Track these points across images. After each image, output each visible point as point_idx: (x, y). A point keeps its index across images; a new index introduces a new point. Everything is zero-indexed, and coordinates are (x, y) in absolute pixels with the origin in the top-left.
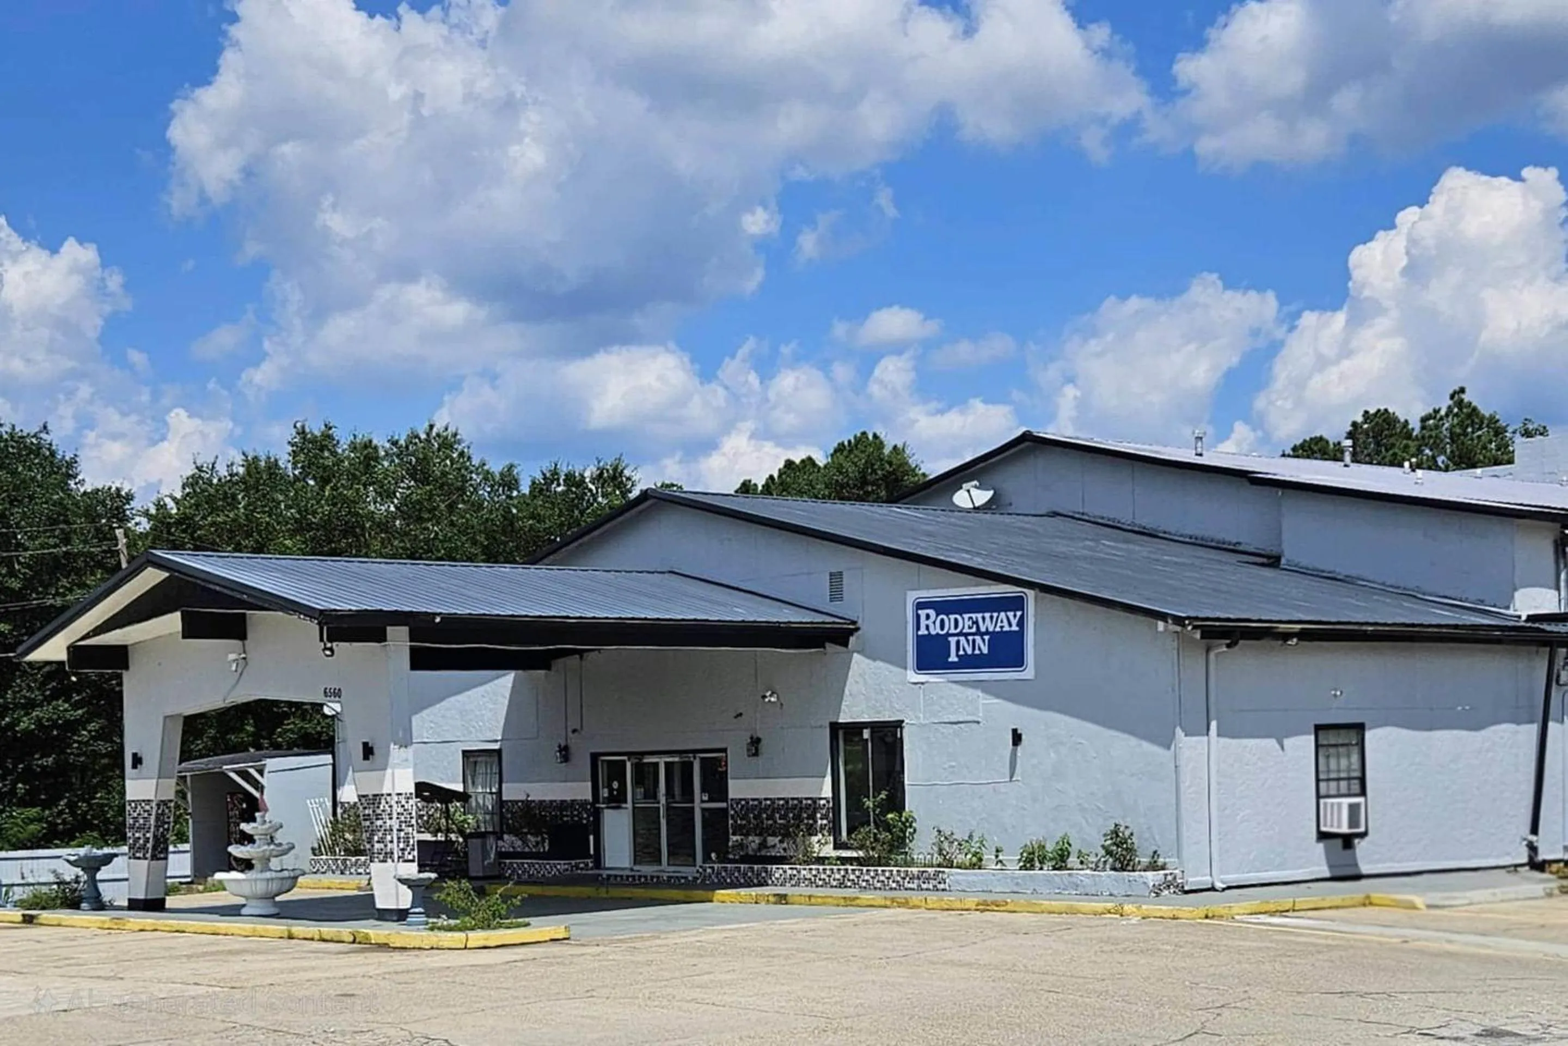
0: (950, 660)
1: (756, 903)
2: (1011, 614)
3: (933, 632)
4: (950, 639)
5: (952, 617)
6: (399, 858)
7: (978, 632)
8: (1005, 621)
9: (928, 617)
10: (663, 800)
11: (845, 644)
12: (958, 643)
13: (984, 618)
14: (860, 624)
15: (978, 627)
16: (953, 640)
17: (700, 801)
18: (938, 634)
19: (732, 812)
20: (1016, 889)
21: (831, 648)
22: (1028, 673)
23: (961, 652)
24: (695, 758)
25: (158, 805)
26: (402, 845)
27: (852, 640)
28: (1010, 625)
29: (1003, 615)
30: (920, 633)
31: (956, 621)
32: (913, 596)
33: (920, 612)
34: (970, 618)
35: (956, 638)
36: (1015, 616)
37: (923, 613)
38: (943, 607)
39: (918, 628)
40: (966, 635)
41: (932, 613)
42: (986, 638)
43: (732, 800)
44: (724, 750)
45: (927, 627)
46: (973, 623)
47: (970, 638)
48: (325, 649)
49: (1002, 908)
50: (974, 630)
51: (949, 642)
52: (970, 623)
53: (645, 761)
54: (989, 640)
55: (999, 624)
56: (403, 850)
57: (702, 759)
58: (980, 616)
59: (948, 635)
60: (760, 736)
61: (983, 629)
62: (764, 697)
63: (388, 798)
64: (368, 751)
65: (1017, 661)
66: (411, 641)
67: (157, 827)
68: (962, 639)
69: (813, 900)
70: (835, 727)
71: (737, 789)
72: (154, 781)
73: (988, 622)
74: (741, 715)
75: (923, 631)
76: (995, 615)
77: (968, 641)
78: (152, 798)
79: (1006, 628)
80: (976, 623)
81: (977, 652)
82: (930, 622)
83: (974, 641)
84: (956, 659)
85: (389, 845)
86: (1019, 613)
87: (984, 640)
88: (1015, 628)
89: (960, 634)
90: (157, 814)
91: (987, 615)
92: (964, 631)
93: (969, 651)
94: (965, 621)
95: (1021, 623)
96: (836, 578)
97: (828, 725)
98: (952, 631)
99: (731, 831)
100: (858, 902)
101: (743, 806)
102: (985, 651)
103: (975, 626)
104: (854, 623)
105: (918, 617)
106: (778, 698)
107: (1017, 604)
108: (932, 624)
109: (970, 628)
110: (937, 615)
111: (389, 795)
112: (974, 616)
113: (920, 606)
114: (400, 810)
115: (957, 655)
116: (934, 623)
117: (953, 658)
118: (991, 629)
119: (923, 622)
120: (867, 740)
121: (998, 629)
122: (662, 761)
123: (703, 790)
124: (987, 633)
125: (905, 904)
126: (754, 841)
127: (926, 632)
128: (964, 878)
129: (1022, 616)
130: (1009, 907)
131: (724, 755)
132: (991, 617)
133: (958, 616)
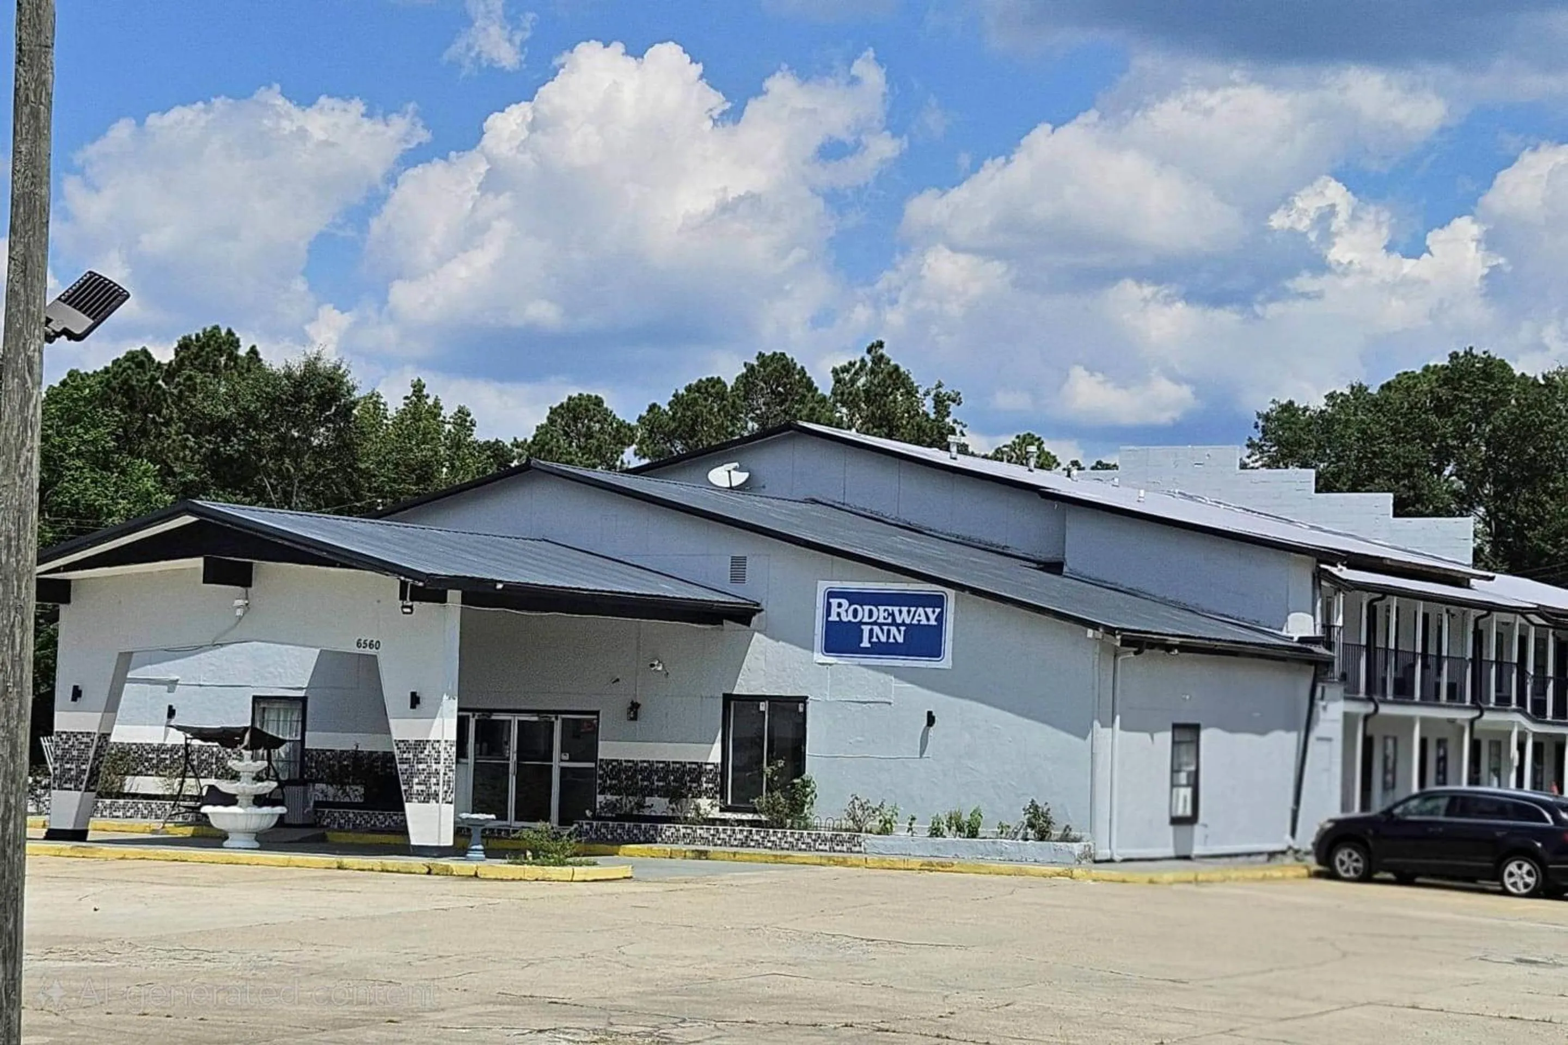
0: (862, 645)
1: (670, 857)
2: (929, 610)
3: (845, 619)
4: (863, 627)
5: (867, 608)
6: (444, 799)
7: (894, 623)
8: (924, 616)
9: (840, 605)
10: (513, 758)
11: (748, 624)
12: (871, 631)
13: (900, 612)
14: (763, 605)
15: (894, 619)
16: (866, 629)
17: (558, 761)
18: (850, 622)
19: (601, 772)
20: (936, 854)
21: (728, 624)
22: (946, 662)
23: (874, 640)
24: (557, 718)
25: (99, 738)
26: (446, 788)
27: (754, 619)
28: (928, 619)
29: (921, 610)
30: (830, 619)
31: (871, 612)
32: (823, 586)
33: (831, 600)
34: (885, 610)
35: (869, 627)
36: (934, 612)
37: (834, 602)
38: (856, 598)
39: (829, 614)
40: (880, 625)
41: (845, 603)
42: (903, 628)
43: (602, 760)
44: (597, 713)
45: (839, 615)
46: (889, 614)
47: (885, 628)
48: (404, 607)
49: (948, 869)
50: (890, 620)
51: (862, 630)
52: (886, 615)
53: (494, 718)
54: (905, 631)
55: (917, 618)
56: (446, 792)
57: (563, 720)
58: (896, 609)
59: (861, 623)
60: (639, 702)
61: (899, 621)
62: (652, 665)
63: (436, 745)
64: (415, 700)
65: (935, 651)
66: (463, 603)
67: (95, 759)
68: (876, 629)
69: (737, 856)
70: (728, 699)
71: (607, 750)
72: (100, 714)
73: (903, 615)
74: (618, 680)
75: (834, 618)
76: (913, 609)
77: (882, 630)
78: (96, 731)
79: (924, 622)
80: (892, 615)
81: (892, 640)
82: (842, 610)
83: (889, 631)
84: (869, 645)
85: (433, 788)
86: (938, 610)
87: (899, 631)
88: (933, 622)
89: (875, 623)
90: (97, 747)
91: (905, 609)
92: (879, 621)
93: (883, 639)
94: (880, 613)
95: (940, 618)
96: (738, 563)
97: (721, 695)
98: (866, 620)
99: (598, 791)
100: (790, 859)
101: (614, 767)
102: (900, 639)
103: (890, 618)
104: (758, 605)
105: (829, 605)
106: (663, 667)
107: (937, 601)
108: (844, 612)
109: (885, 618)
110: (850, 605)
111: (438, 741)
112: (890, 608)
113: (831, 594)
114: (446, 756)
115: (870, 642)
116: (847, 611)
117: (865, 644)
118: (908, 621)
119: (834, 610)
120: (763, 712)
121: (915, 622)
122: (515, 719)
123: (563, 750)
124: (903, 624)
125: (844, 863)
126: (628, 802)
127: (837, 619)
128: (881, 842)
129: (941, 613)
130: (954, 868)
131: (595, 717)
132: (909, 612)
133: (874, 609)
